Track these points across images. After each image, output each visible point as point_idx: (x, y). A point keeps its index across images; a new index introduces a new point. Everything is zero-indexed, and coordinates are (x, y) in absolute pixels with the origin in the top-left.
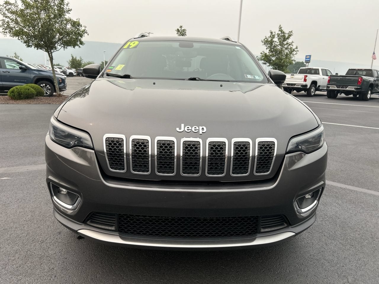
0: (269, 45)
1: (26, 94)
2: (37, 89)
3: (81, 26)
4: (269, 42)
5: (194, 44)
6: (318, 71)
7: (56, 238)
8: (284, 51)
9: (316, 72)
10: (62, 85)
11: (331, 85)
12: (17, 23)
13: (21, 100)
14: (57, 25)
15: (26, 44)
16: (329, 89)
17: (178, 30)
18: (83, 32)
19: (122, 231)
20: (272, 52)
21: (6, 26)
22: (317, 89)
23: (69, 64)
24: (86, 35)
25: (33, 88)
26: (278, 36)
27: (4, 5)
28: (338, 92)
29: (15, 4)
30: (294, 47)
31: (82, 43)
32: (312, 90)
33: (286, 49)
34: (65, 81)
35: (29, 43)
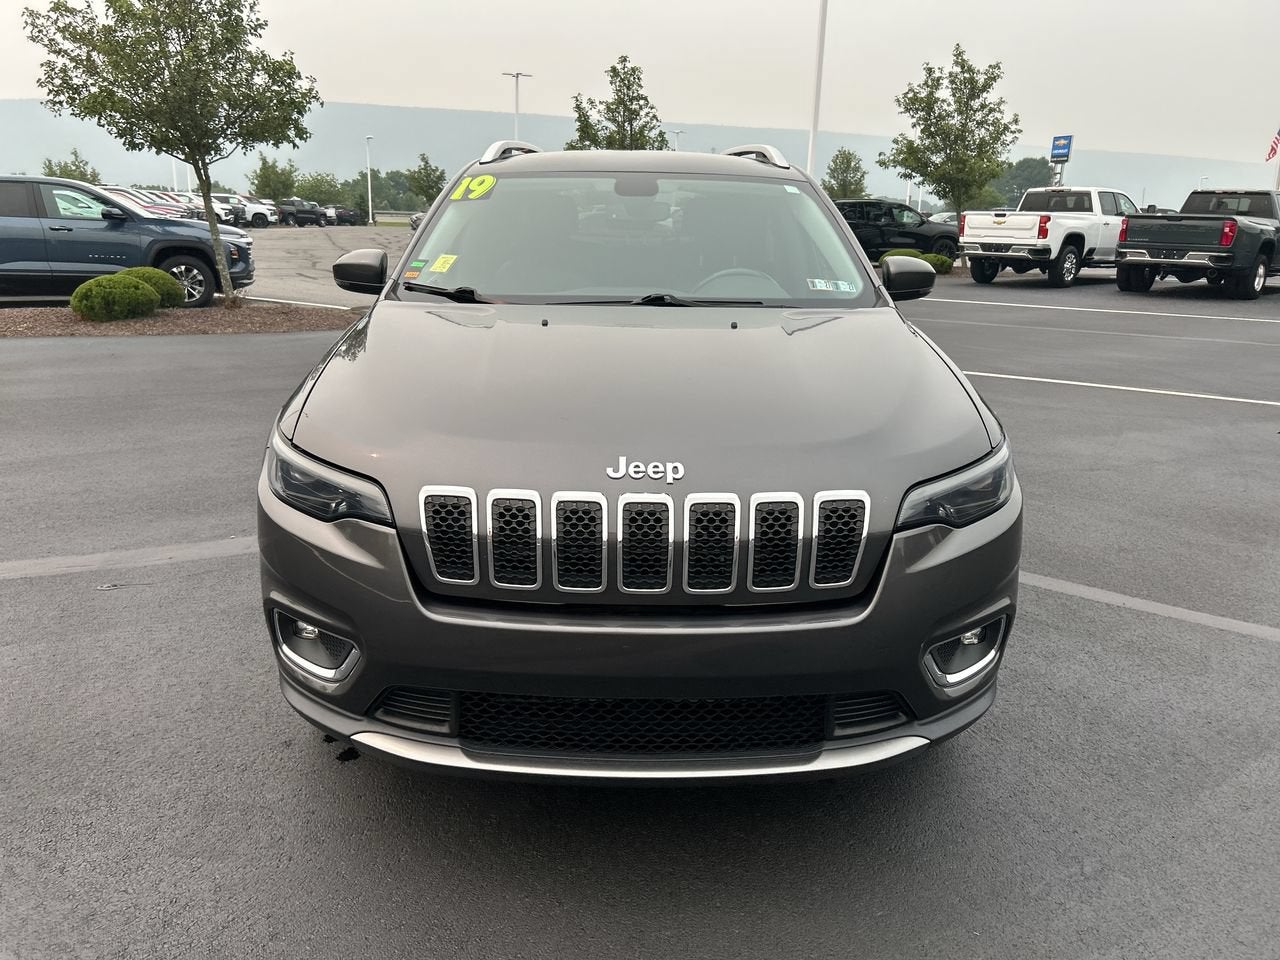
0: (922, 113)
1: (129, 304)
2: (163, 284)
3: (299, 77)
4: (920, 104)
5: (659, 182)
6: (1086, 198)
7: (279, 757)
8: (973, 131)
9: (1081, 203)
10: (240, 267)
11: (1130, 248)
12: (91, 69)
13: (114, 323)
14: (222, 73)
15: (123, 140)
16: (1123, 260)
17: (614, 69)
18: (304, 95)
19: (467, 736)
20: (931, 135)
21: (58, 82)
22: (1086, 260)
23: (253, 183)
24: (315, 105)
25: (148, 280)
26: (952, 82)
27: (52, 14)
28: (1156, 269)
29: (87, 13)
30: (1007, 119)
31: (302, 133)
32: (1067, 265)
33: (980, 124)
34: (249, 254)
35: (133, 137)
